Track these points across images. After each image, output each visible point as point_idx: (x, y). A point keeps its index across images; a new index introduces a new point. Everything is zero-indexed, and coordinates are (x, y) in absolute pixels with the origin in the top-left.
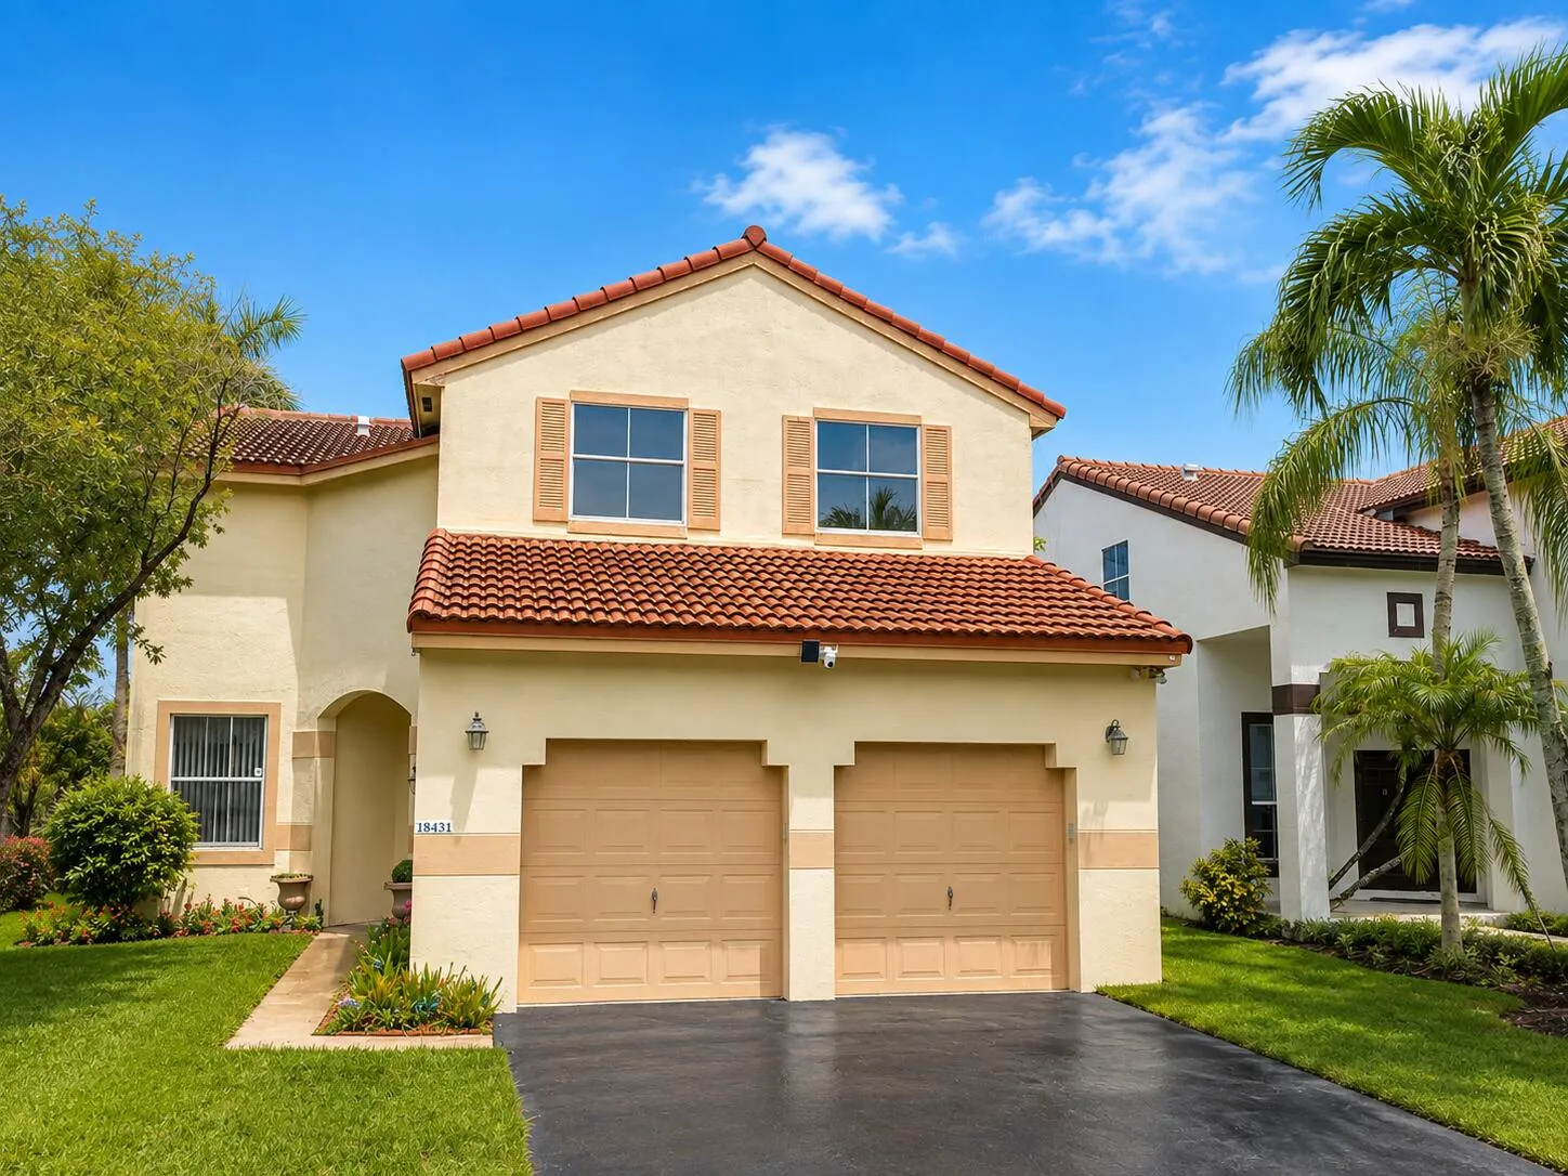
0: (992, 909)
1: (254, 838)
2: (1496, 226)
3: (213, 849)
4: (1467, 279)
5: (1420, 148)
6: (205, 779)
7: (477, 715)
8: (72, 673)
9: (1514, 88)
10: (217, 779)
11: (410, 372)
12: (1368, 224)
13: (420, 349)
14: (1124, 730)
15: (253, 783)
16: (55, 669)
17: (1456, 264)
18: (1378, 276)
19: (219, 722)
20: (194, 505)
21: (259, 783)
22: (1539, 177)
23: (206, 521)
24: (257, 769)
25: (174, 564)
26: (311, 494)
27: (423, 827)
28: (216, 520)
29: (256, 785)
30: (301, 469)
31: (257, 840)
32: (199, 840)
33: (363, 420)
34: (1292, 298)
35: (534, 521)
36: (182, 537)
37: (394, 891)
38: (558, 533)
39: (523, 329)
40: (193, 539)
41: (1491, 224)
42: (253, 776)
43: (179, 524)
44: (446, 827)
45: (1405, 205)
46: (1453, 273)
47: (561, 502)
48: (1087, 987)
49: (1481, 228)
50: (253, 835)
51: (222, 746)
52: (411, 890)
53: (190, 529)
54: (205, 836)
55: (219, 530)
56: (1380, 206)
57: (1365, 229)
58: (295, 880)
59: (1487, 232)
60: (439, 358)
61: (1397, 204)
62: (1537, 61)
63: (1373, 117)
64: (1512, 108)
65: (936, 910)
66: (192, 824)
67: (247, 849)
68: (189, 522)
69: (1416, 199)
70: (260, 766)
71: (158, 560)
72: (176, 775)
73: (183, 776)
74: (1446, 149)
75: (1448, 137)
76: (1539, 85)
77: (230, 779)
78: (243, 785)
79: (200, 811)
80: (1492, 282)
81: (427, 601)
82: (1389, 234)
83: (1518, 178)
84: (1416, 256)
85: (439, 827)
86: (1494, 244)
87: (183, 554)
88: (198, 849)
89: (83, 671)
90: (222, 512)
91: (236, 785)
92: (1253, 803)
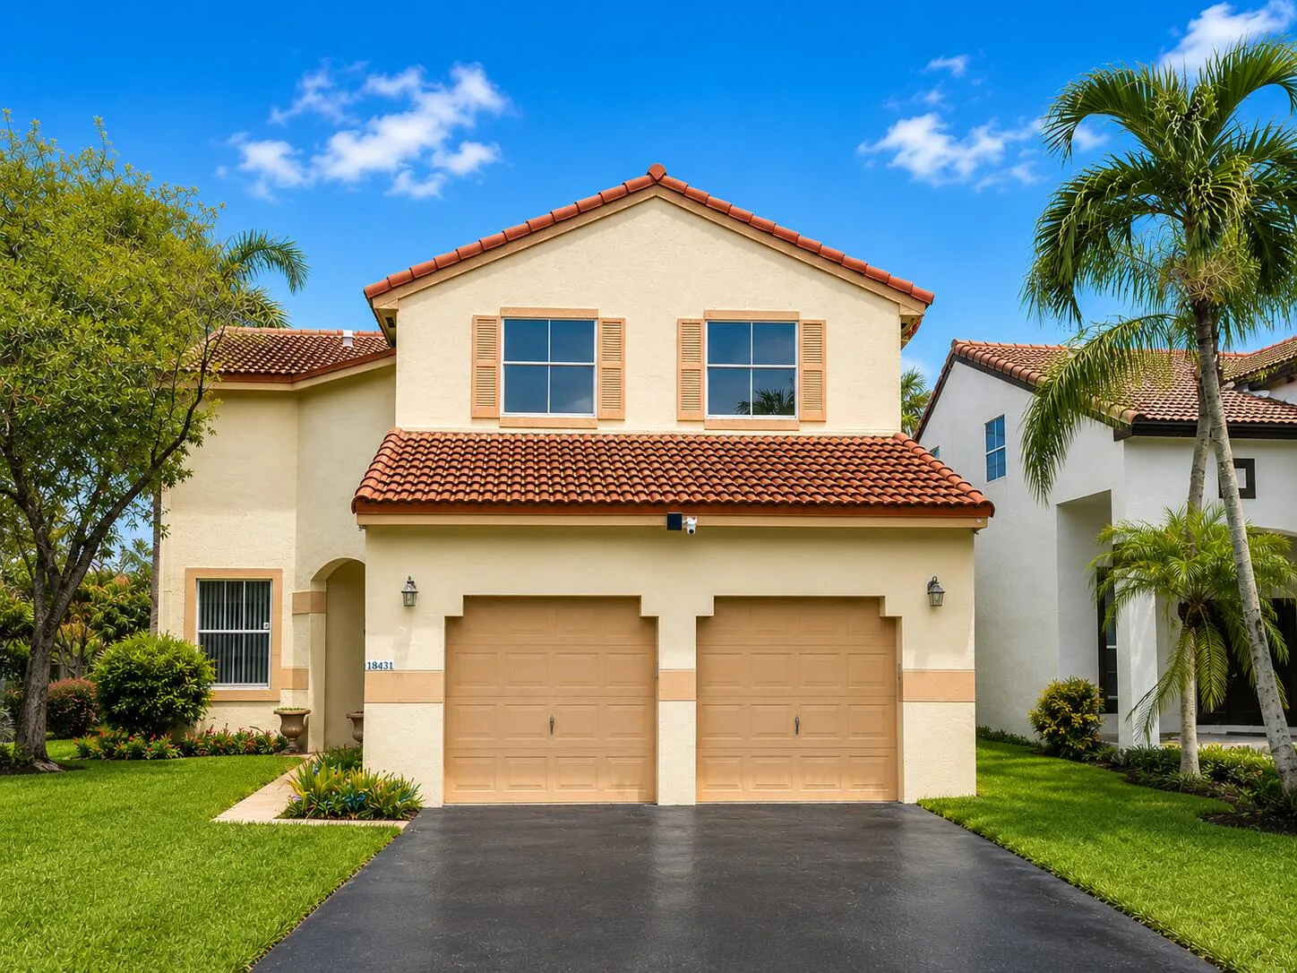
0: (833, 734)
1: (264, 680)
2: (1210, 181)
3: (232, 689)
4: (1189, 224)
5: (1152, 115)
6: (225, 631)
7: (410, 579)
8: (99, 548)
9: (1227, 68)
10: (234, 631)
11: (371, 299)
12: (1110, 178)
13: (379, 281)
14: (942, 585)
15: (262, 634)
16: (86, 543)
17: (1182, 210)
18: (1121, 220)
19: (235, 586)
20: (190, 412)
21: (268, 634)
22: (1248, 140)
23: (202, 425)
24: (265, 624)
25: (178, 460)
26: (301, 398)
27: (372, 666)
28: (209, 424)
29: (265, 636)
30: (290, 378)
31: (266, 681)
32: (216, 681)
33: (348, 333)
34: (1046, 236)
35: (473, 418)
36: (182, 438)
37: (352, 719)
38: (492, 428)
39: (461, 259)
40: (191, 440)
41: (1207, 181)
42: (262, 629)
43: (179, 427)
44: (389, 665)
45: (1139, 162)
46: (1179, 217)
47: (495, 403)
48: (909, 797)
49: (1198, 182)
50: (263, 678)
51: (237, 604)
52: (362, 718)
53: (189, 432)
54: (222, 677)
55: (212, 432)
56: (1119, 162)
57: (1105, 181)
58: (296, 712)
59: (1203, 185)
60: (391, 287)
61: (1132, 160)
62: (1244, 48)
63: (1115, 89)
64: (1225, 84)
65: (785, 734)
66: (210, 669)
67: (259, 688)
68: (187, 426)
69: (1148, 156)
70: (268, 621)
71: (165, 456)
72: (202, 629)
73: (208, 629)
74: (1172, 116)
75: (1174, 107)
76: (1246, 65)
77: (244, 631)
78: (255, 637)
79: (217, 658)
80: (1207, 224)
81: (369, 488)
82: (1124, 187)
83: (1231, 141)
84: (1150, 203)
85: (384, 666)
86: (1208, 196)
87: (184, 451)
88: (218, 689)
89: (107, 545)
90: (214, 418)
91: (250, 636)
92: (1108, 647)
